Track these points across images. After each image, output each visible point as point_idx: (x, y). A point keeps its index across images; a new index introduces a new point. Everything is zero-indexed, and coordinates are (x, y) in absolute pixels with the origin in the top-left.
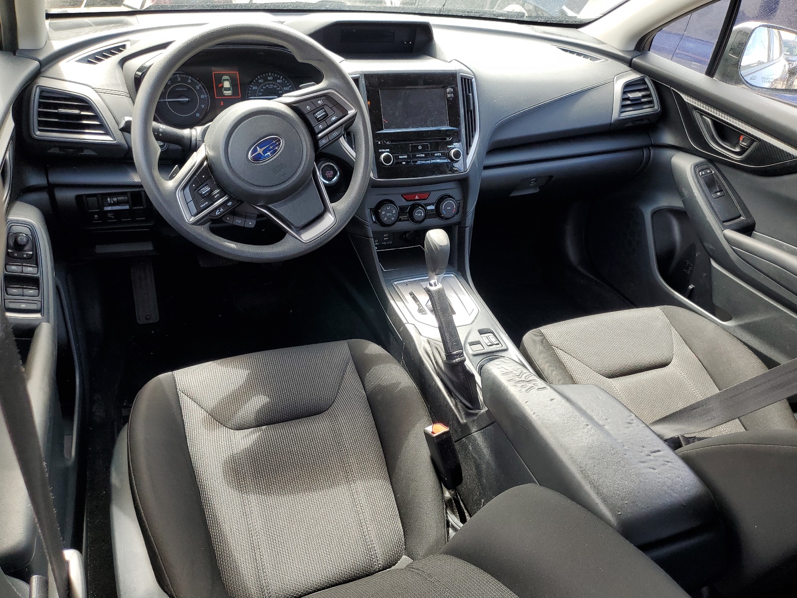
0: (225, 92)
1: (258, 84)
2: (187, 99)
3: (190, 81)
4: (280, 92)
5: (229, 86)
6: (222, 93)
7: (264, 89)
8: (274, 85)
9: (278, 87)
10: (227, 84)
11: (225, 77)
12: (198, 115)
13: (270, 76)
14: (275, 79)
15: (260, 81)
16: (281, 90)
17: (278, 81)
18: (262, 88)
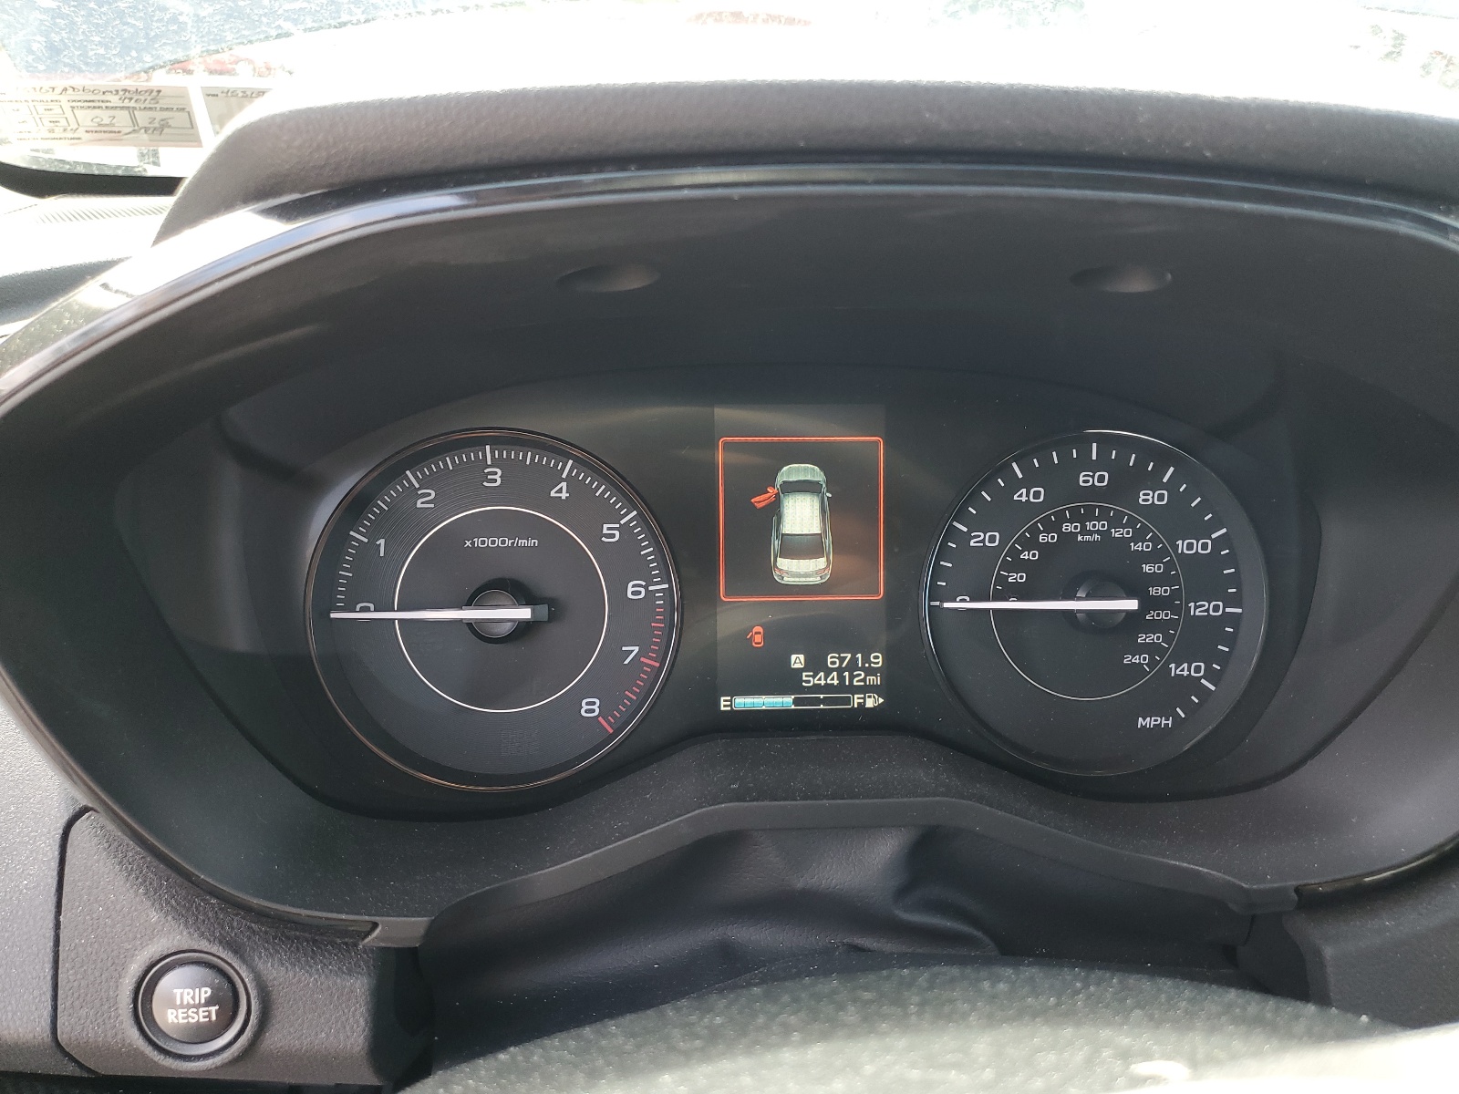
0: (784, 564)
1: (1005, 515)
2: (524, 613)
3: (562, 492)
4: (1147, 568)
5: (817, 531)
6: (768, 569)
7: (1043, 548)
8: (1116, 522)
9: (1139, 537)
10: (801, 516)
11: (793, 472)
12: (590, 707)
13: (1094, 467)
14: (1125, 484)
15: (1021, 496)
16: (1152, 557)
17: (1147, 497)
18: (1031, 544)
